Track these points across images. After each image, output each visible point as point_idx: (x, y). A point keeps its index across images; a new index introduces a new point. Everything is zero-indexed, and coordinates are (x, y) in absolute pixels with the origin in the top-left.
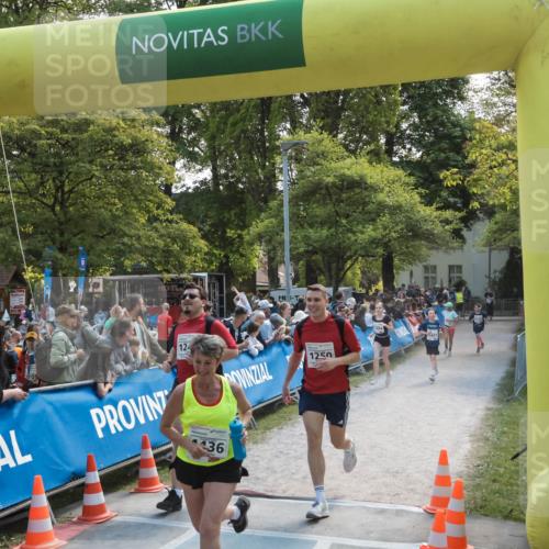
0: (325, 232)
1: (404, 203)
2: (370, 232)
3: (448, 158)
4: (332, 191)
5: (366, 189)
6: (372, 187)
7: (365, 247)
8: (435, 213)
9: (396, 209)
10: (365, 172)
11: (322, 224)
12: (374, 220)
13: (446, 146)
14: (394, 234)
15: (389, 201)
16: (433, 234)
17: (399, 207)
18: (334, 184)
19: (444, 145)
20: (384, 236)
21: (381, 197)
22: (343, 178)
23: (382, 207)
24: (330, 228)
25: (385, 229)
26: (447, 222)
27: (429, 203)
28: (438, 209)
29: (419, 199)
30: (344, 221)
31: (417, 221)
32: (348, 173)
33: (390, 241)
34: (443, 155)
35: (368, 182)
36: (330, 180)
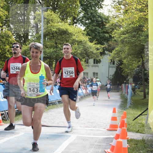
0: (52, 50)
1: (83, 40)
3: (96, 29)
4: (54, 35)
5: (68, 34)
6: (70, 34)
8: (94, 46)
9: (80, 42)
10: (68, 28)
11: (51, 47)
13: (95, 24)
14: (79, 52)
15: (77, 39)
16: (93, 53)
17: (81, 42)
18: (56, 32)
20: (75, 52)
21: (74, 37)
22: (59, 29)
23: (74, 41)
24: (54, 49)
25: (76, 49)
26: (98, 49)
27: (91, 41)
28: (95, 44)
29: (88, 39)
30: (60, 46)
31: (88, 48)
32: (61, 28)
33: (77, 54)
34: (94, 28)
35: (69, 31)
36: (55, 30)
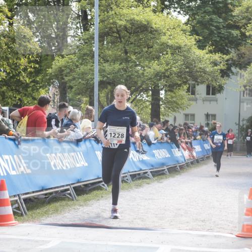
0: (117, 66)
1: (183, 45)
2: (155, 67)
3: (211, 20)
4: (122, 34)
5: (151, 32)
6: (156, 31)
7: (150, 78)
8: (207, 56)
9: (177, 49)
11: (115, 61)
12: (158, 58)
13: (211, 10)
14: (174, 69)
15: (170, 42)
16: (205, 72)
17: (179, 48)
18: (125, 28)
19: (209, 9)
20: (166, 70)
21: (164, 39)
22: (132, 22)
23: (165, 47)
24: (121, 64)
25: (167, 65)
26: (215, 64)
27: (201, 46)
28: (211, 52)
29: (195, 43)
30: (133, 57)
31: (193, 60)
32: (137, 18)
33: (171, 74)
34: (207, 17)
35: (154, 26)
36: (123, 23)
